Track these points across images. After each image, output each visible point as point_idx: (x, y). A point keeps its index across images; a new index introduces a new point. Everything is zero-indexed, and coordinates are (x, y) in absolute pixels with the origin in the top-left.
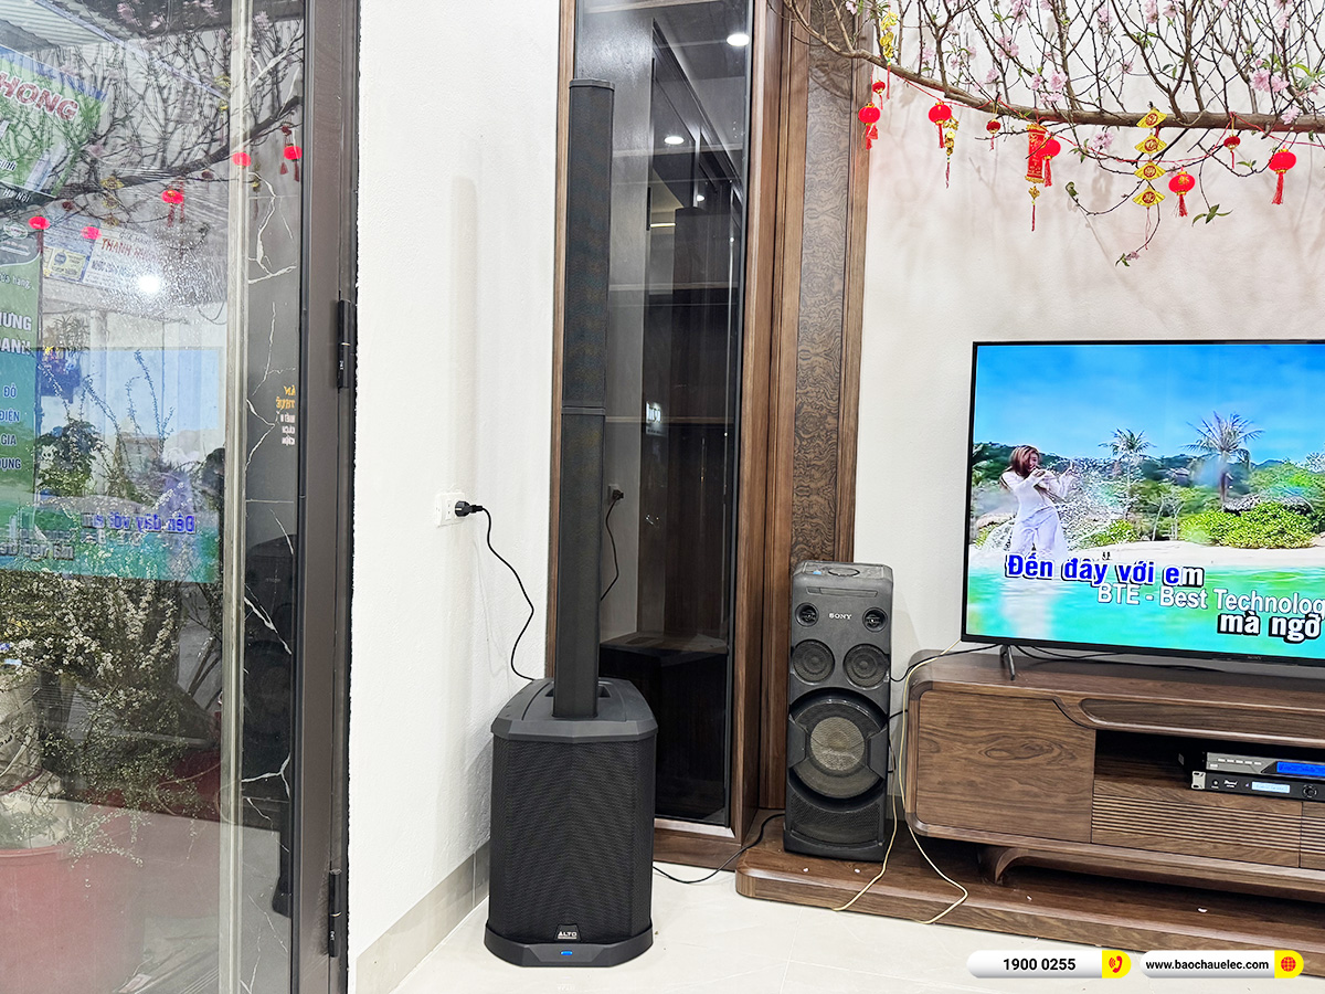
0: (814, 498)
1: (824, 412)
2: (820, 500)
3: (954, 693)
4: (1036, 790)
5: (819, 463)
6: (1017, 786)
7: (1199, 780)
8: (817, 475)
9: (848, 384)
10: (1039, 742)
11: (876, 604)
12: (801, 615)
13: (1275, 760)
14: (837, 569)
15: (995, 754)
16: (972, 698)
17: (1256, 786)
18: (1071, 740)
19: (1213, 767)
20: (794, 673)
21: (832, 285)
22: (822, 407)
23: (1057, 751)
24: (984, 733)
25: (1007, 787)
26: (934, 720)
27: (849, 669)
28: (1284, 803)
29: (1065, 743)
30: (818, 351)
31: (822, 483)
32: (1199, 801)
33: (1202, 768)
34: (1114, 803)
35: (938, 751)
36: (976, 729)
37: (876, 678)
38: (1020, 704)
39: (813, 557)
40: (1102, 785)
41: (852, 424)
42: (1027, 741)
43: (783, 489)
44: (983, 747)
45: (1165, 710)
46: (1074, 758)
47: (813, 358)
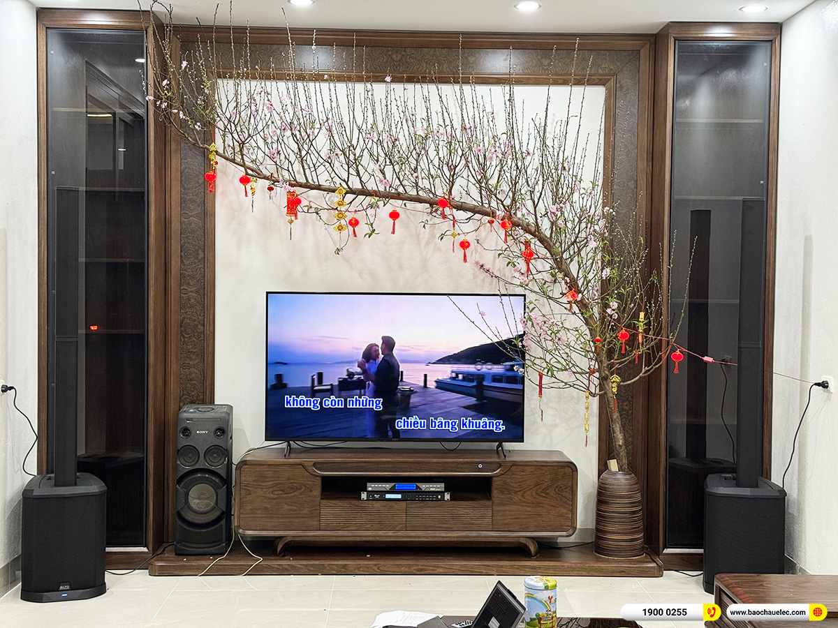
0: (192, 369)
1: (196, 323)
2: (196, 371)
3: (257, 465)
4: (295, 508)
5: (194, 351)
6: (286, 507)
7: (364, 496)
8: (194, 357)
9: (209, 308)
10: (296, 485)
11: (221, 425)
12: (183, 433)
13: (394, 484)
14: (202, 408)
15: (276, 492)
16: (265, 467)
17: (388, 496)
18: (310, 483)
19: (370, 489)
20: (179, 462)
21: (198, 254)
22: (195, 320)
23: (304, 488)
24: (271, 483)
25: (282, 508)
26: (248, 479)
27: (207, 458)
28: (398, 502)
29: (308, 484)
30: (192, 290)
31: (196, 361)
32: (365, 505)
33: (365, 489)
34: (329, 510)
35: (250, 494)
36: (267, 481)
37: (221, 462)
38: (286, 467)
39: (192, 402)
40: (324, 502)
41: (212, 329)
42: (290, 485)
43: (174, 365)
44: (271, 490)
45: (350, 465)
46: (311, 491)
47: (190, 294)
